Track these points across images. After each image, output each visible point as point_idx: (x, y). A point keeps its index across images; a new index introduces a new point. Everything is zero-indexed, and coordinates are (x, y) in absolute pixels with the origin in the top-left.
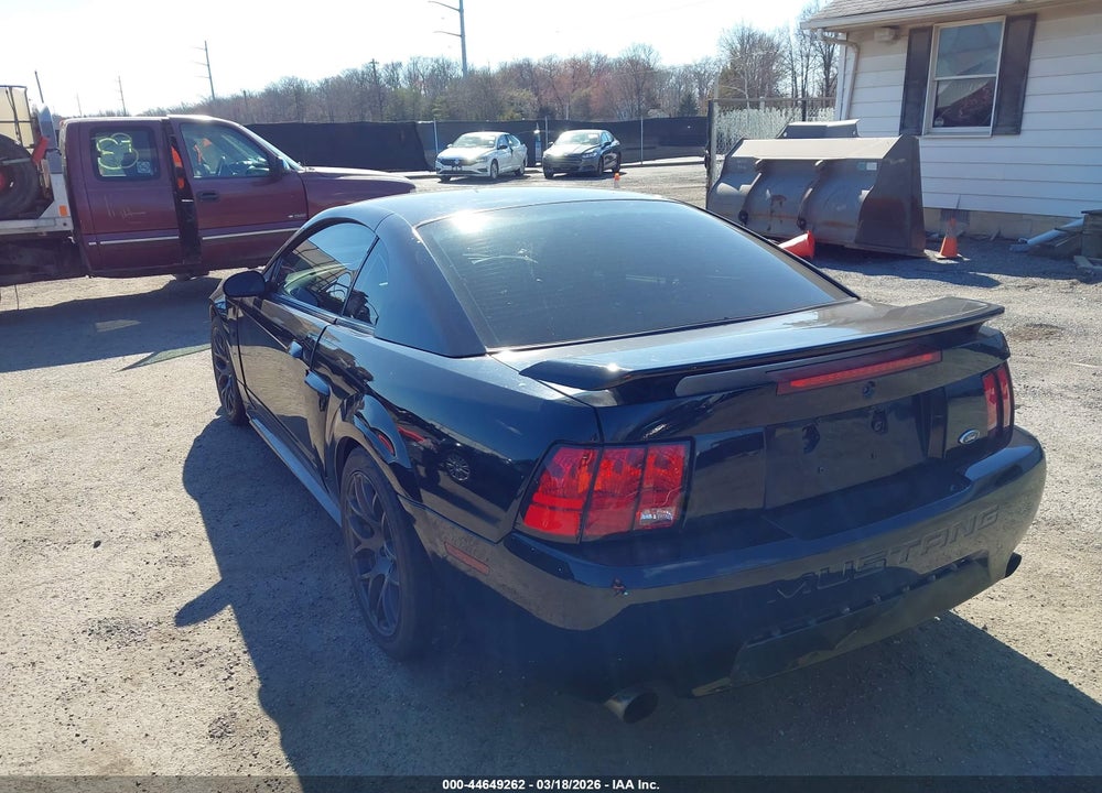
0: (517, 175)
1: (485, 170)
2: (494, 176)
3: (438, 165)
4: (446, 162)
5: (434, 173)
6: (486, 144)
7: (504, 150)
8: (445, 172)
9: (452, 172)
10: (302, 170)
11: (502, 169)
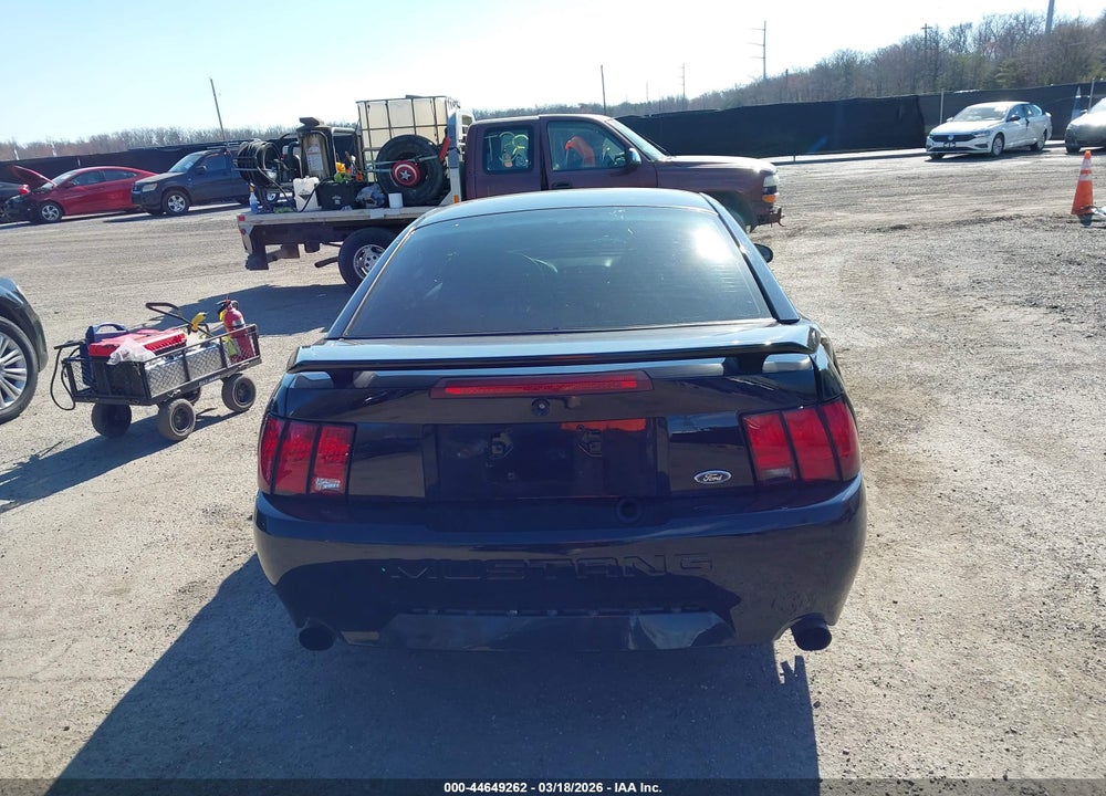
0: (1034, 149)
1: (986, 146)
2: (997, 151)
3: (929, 140)
4: (937, 138)
5: (924, 150)
6: (997, 115)
7: (1016, 122)
8: (935, 149)
9: (944, 149)
10: (663, 158)
11: (1010, 144)
